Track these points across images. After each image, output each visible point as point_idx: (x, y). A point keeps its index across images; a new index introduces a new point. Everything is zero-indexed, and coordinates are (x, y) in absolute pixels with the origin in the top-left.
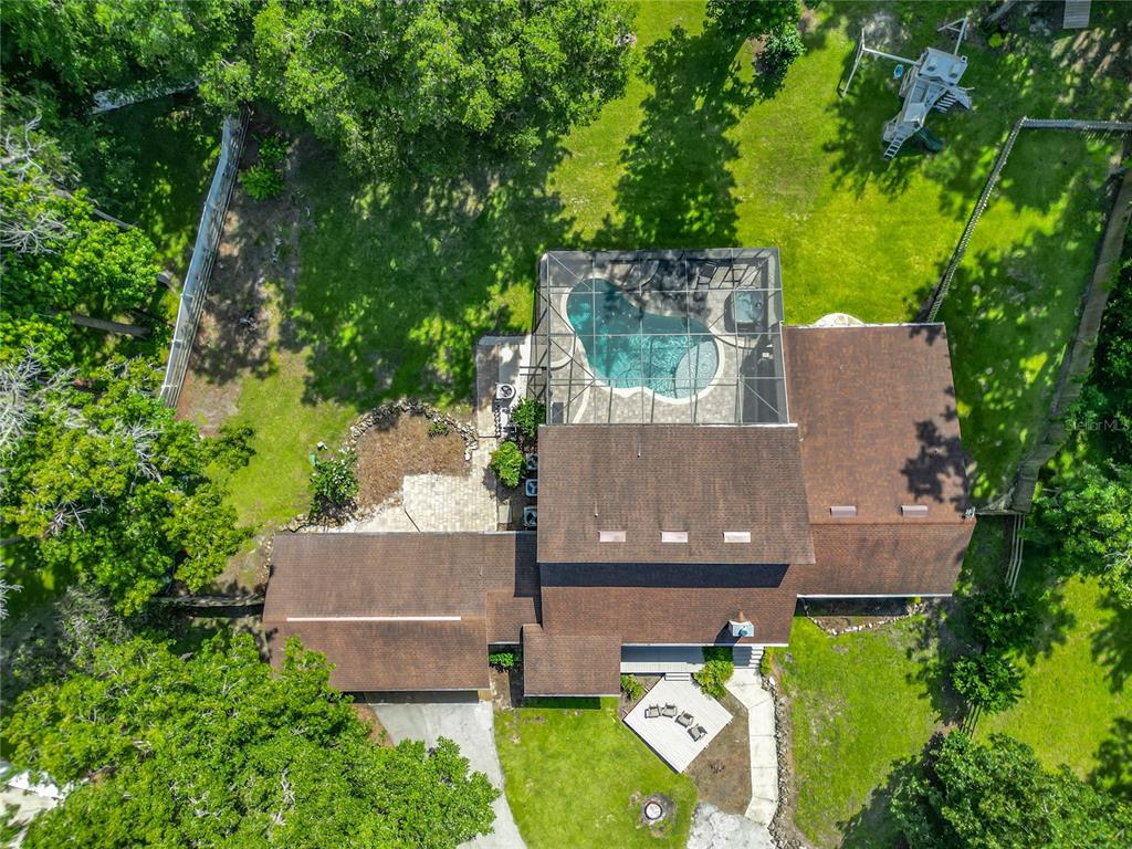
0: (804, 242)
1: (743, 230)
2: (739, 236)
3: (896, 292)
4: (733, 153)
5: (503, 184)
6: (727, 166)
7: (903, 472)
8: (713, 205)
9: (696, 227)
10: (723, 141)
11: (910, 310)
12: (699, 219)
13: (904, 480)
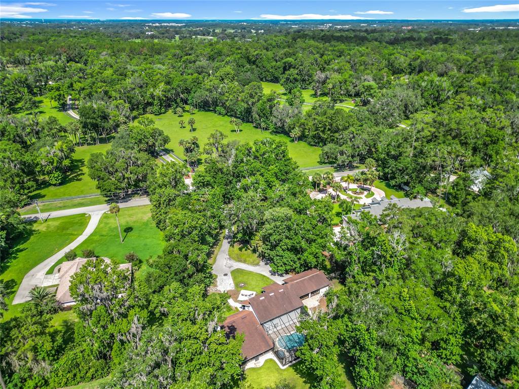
0: (277, 375)
1: (291, 370)
2: (291, 368)
3: (250, 376)
4: (305, 382)
5: (345, 351)
6: (304, 379)
7: (236, 329)
8: (301, 371)
9: (301, 365)
10: (309, 383)
11: (245, 375)
12: (302, 367)
13: (236, 327)
